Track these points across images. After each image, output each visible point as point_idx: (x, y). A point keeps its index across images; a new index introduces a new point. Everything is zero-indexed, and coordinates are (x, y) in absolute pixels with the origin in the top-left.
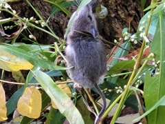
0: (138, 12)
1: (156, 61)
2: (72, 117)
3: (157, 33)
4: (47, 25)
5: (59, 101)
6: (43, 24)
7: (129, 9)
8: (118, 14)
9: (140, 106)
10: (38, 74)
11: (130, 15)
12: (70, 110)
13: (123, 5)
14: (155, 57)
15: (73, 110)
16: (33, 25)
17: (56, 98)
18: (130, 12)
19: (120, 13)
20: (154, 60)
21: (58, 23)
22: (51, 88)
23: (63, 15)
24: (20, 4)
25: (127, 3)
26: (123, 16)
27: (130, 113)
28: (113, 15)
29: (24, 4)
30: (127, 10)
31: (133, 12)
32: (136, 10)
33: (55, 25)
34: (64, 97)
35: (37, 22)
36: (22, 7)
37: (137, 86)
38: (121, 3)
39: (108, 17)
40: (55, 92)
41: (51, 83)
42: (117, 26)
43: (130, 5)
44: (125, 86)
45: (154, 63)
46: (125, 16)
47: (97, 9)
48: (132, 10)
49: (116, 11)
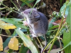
0: (58, 5)
1: (68, 26)
2: (32, 49)
3: (69, 14)
5: (27, 43)
6: (19, 10)
7: (54, 4)
8: (50, 7)
11: (55, 7)
12: (32, 46)
13: (52, 3)
14: (67, 24)
15: (33, 46)
17: (25, 41)
18: (55, 6)
19: (50, 6)
20: (67, 25)
22: (24, 37)
23: (26, 7)
24: (8, 2)
25: (53, 2)
26: (52, 7)
27: (55, 49)
28: (47, 7)
29: (9, 2)
30: (54, 5)
31: (56, 5)
35: (16, 9)
36: (8, 3)
37: (60, 36)
38: (51, 2)
39: (45, 8)
40: (25, 39)
42: (49, 12)
43: (55, 3)
44: (54, 35)
45: (67, 27)
46: (53, 7)
47: (41, 4)
48: (55, 4)
49: (49, 5)
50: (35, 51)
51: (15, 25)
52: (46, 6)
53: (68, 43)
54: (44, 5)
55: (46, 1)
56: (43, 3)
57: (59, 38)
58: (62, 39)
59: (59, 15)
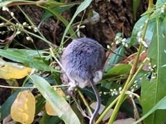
0: (128, 18)
1: (152, 65)
2: (69, 120)
3: (154, 38)
5: (57, 106)
6: (36, 29)
7: (119, 15)
8: (109, 20)
9: (135, 110)
10: (35, 79)
11: (120, 21)
12: (68, 114)
13: (114, 11)
14: (151, 62)
15: (71, 114)
17: (53, 101)
18: (121, 18)
19: (110, 18)
20: (150, 64)
21: (48, 29)
22: (49, 92)
25: (117, 9)
26: (113, 22)
27: (121, 118)
28: (103, 21)
30: (118, 16)
31: (124, 18)
32: (126, 15)
33: (45, 31)
34: (61, 101)
35: (30, 27)
38: (111, 9)
39: (99, 24)
40: (53, 96)
41: (48, 87)
42: (108, 32)
43: (121, 11)
44: (120, 88)
45: (150, 68)
46: (116, 21)
47: (89, 15)
48: (122, 15)
49: (107, 17)
52: (100, 19)
53: (153, 107)
54: (95, 16)
55: (101, 7)
56: (94, 12)
58: (138, 97)
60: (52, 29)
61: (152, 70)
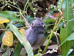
3: (66, 8)
4: (16, 4)
6: (14, 3)
9: (58, 41)
10: (11, 26)
12: (26, 42)
16: (10, 4)
20: (64, 20)
21: (21, 3)
27: (54, 44)
33: (20, 4)
34: (22, 36)
35: (11, 3)
37: (57, 31)
40: (19, 34)
41: (17, 30)
44: (51, 30)
45: (64, 21)
50: (29, 48)
51: (9, 19)
57: (56, 33)
58: (59, 34)
59: (56, 9)
60: (23, 3)
61: (65, 22)
